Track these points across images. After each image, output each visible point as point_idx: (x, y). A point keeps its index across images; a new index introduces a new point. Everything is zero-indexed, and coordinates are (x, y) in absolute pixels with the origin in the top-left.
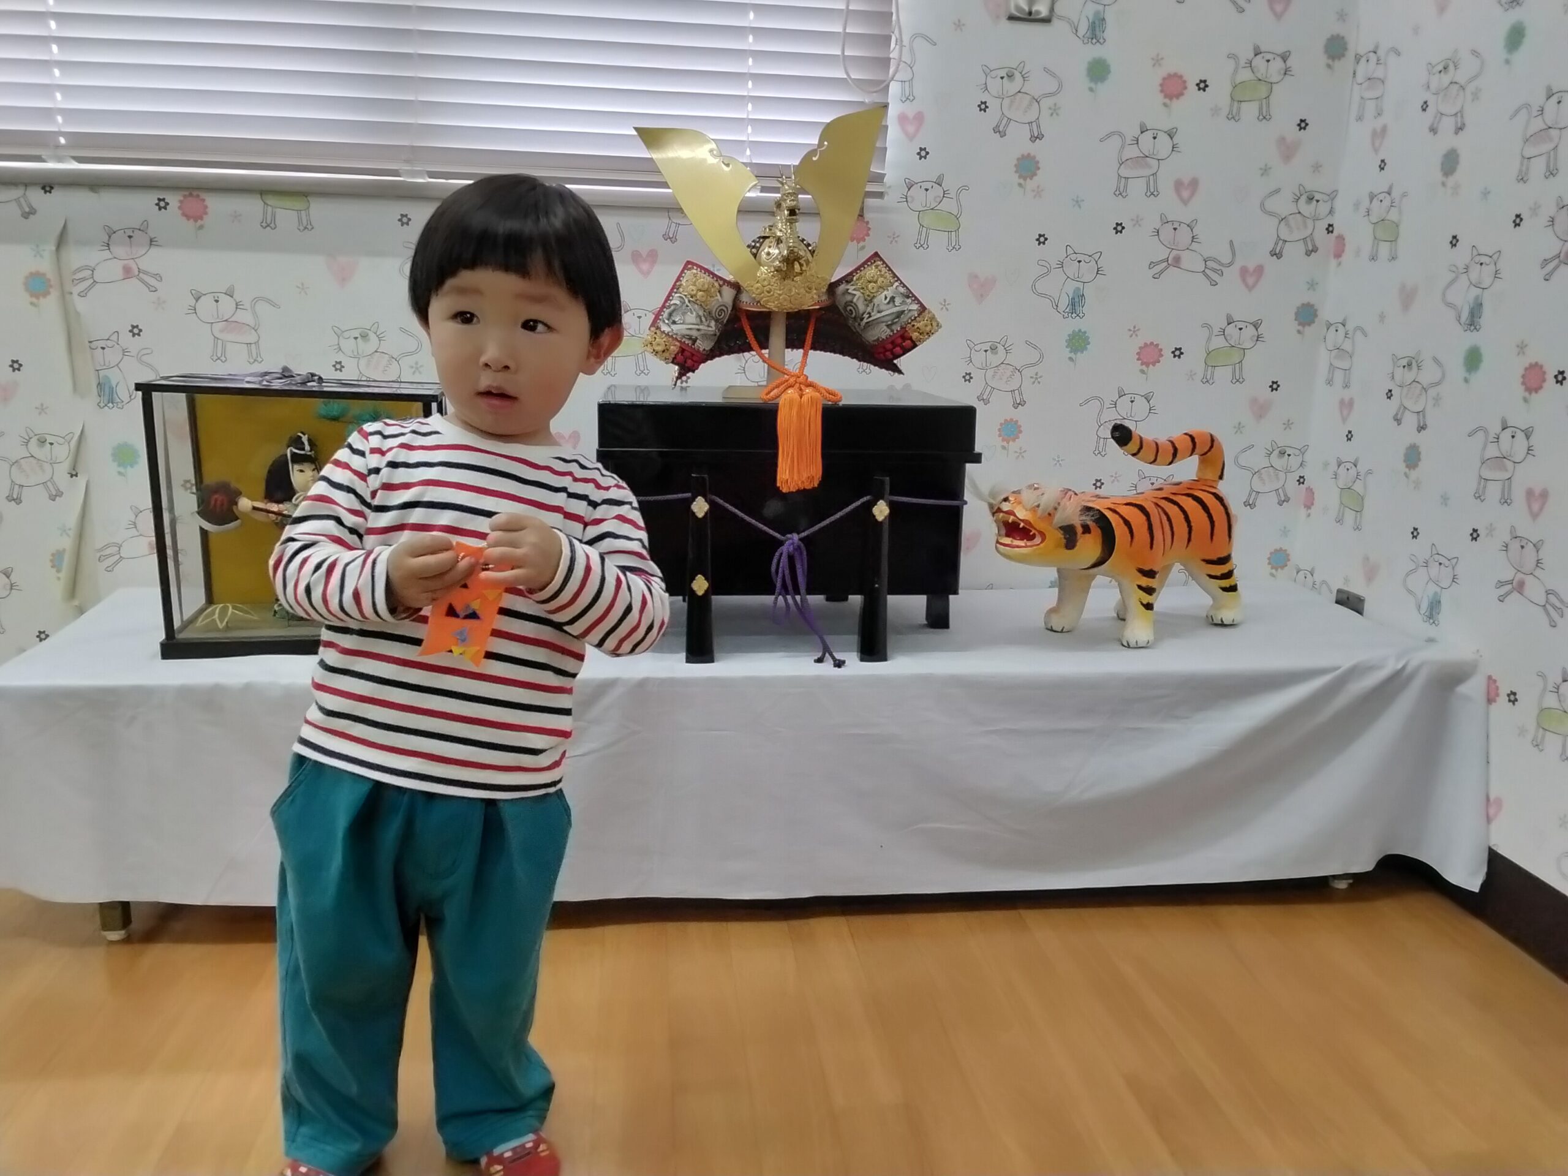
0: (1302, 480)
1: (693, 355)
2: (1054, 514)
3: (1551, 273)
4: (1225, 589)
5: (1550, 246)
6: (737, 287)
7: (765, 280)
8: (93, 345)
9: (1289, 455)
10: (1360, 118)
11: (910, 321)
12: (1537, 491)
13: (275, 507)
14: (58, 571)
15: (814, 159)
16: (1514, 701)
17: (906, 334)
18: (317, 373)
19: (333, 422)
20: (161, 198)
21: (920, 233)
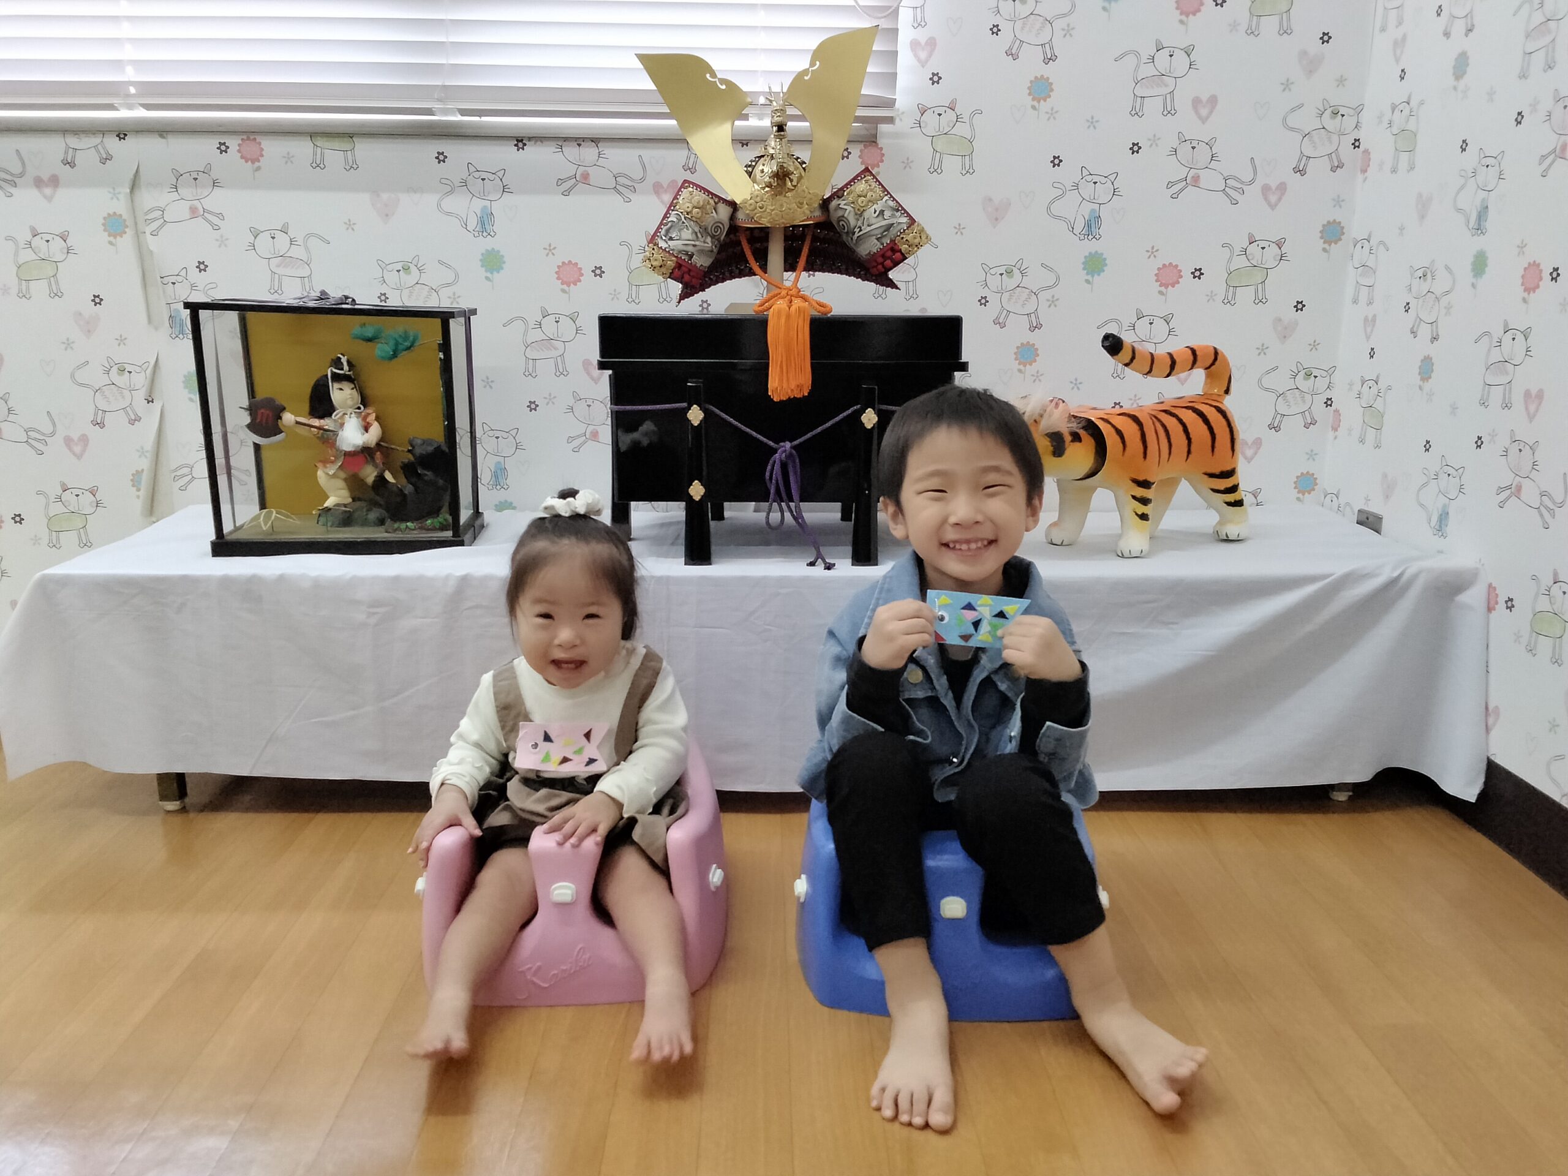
0: (1329, 403)
1: (690, 270)
2: (1040, 421)
3: (1546, 170)
4: (1229, 504)
5: (1551, 141)
6: (733, 205)
7: (757, 196)
8: (165, 280)
9: (1315, 377)
10: (1383, 29)
11: (899, 234)
12: (1534, 392)
13: (316, 422)
14: (138, 490)
15: (806, 78)
16: (1510, 608)
17: (896, 247)
18: (351, 296)
19: (369, 343)
20: (222, 142)
21: (933, 159)
